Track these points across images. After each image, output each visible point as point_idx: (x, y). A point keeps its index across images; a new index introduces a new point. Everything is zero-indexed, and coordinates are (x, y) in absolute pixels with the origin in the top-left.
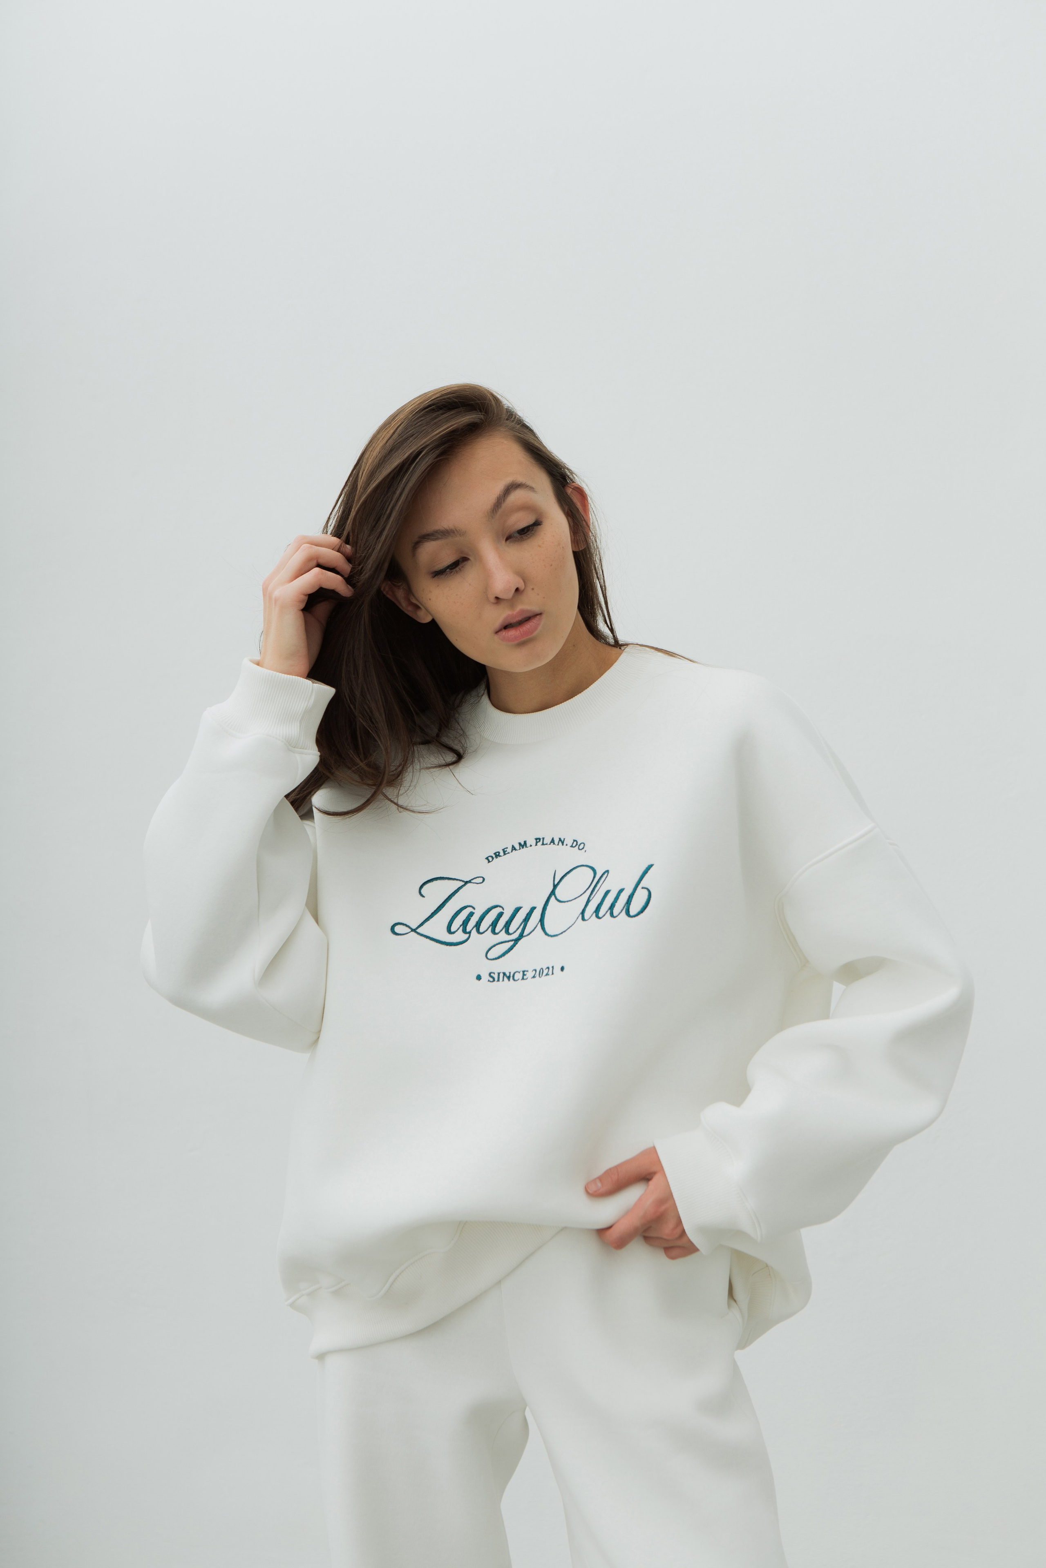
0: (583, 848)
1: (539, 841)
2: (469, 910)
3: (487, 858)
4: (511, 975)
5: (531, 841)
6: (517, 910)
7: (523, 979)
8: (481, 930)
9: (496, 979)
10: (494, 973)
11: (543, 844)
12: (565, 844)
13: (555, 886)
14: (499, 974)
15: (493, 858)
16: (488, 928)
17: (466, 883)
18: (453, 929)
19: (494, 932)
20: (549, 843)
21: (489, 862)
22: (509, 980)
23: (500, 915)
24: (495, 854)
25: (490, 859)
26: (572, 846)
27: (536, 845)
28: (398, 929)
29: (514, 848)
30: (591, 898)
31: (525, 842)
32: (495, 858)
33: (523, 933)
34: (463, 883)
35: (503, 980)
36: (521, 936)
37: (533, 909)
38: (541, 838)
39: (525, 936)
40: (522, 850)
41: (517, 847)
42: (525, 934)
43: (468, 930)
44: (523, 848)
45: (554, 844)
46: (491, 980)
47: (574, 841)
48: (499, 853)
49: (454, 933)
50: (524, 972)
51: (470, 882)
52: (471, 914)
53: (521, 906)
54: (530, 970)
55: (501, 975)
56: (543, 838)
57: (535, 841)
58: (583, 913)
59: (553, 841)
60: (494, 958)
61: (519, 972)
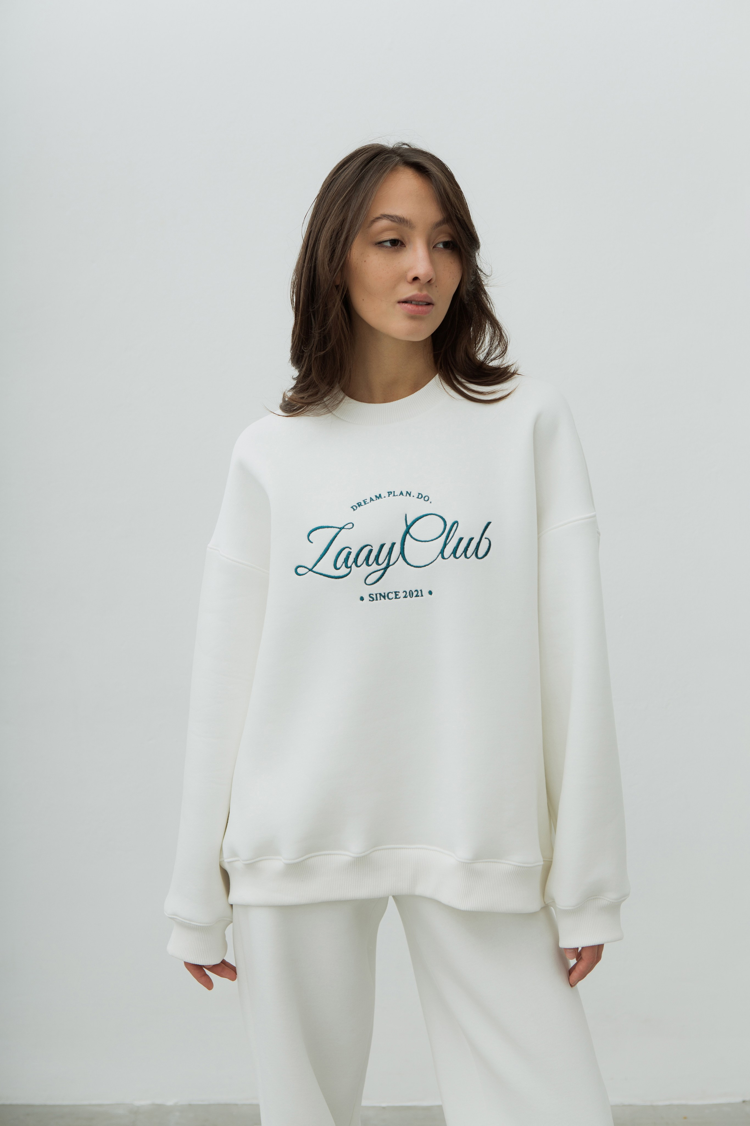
0: (428, 500)
1: (391, 494)
2: (347, 550)
3: (352, 507)
4: (386, 595)
5: (384, 494)
6: (382, 546)
7: (396, 598)
8: (359, 564)
9: (375, 599)
10: (373, 595)
11: (394, 495)
12: (412, 495)
13: (408, 528)
14: (376, 595)
15: (357, 507)
16: (363, 562)
17: (341, 529)
18: (338, 566)
19: (368, 565)
20: (399, 495)
21: (354, 510)
22: (385, 599)
23: (371, 551)
24: (358, 504)
25: (355, 508)
26: (418, 498)
27: (389, 496)
28: (300, 570)
29: (371, 499)
30: (447, 542)
31: (380, 495)
32: (358, 507)
33: (389, 563)
34: (339, 530)
35: (380, 599)
36: (388, 566)
37: (393, 544)
38: (392, 491)
39: (391, 565)
40: (378, 500)
41: (374, 498)
42: (391, 563)
43: (349, 565)
44: (379, 499)
45: (403, 495)
46: (371, 599)
47: (419, 494)
48: (361, 503)
49: (339, 569)
50: (396, 592)
51: (343, 528)
52: (349, 553)
53: (384, 543)
54: (401, 592)
55: (378, 595)
56: (394, 492)
57: (388, 494)
58: (442, 552)
59: (401, 493)
60: (371, 583)
61: (392, 593)
